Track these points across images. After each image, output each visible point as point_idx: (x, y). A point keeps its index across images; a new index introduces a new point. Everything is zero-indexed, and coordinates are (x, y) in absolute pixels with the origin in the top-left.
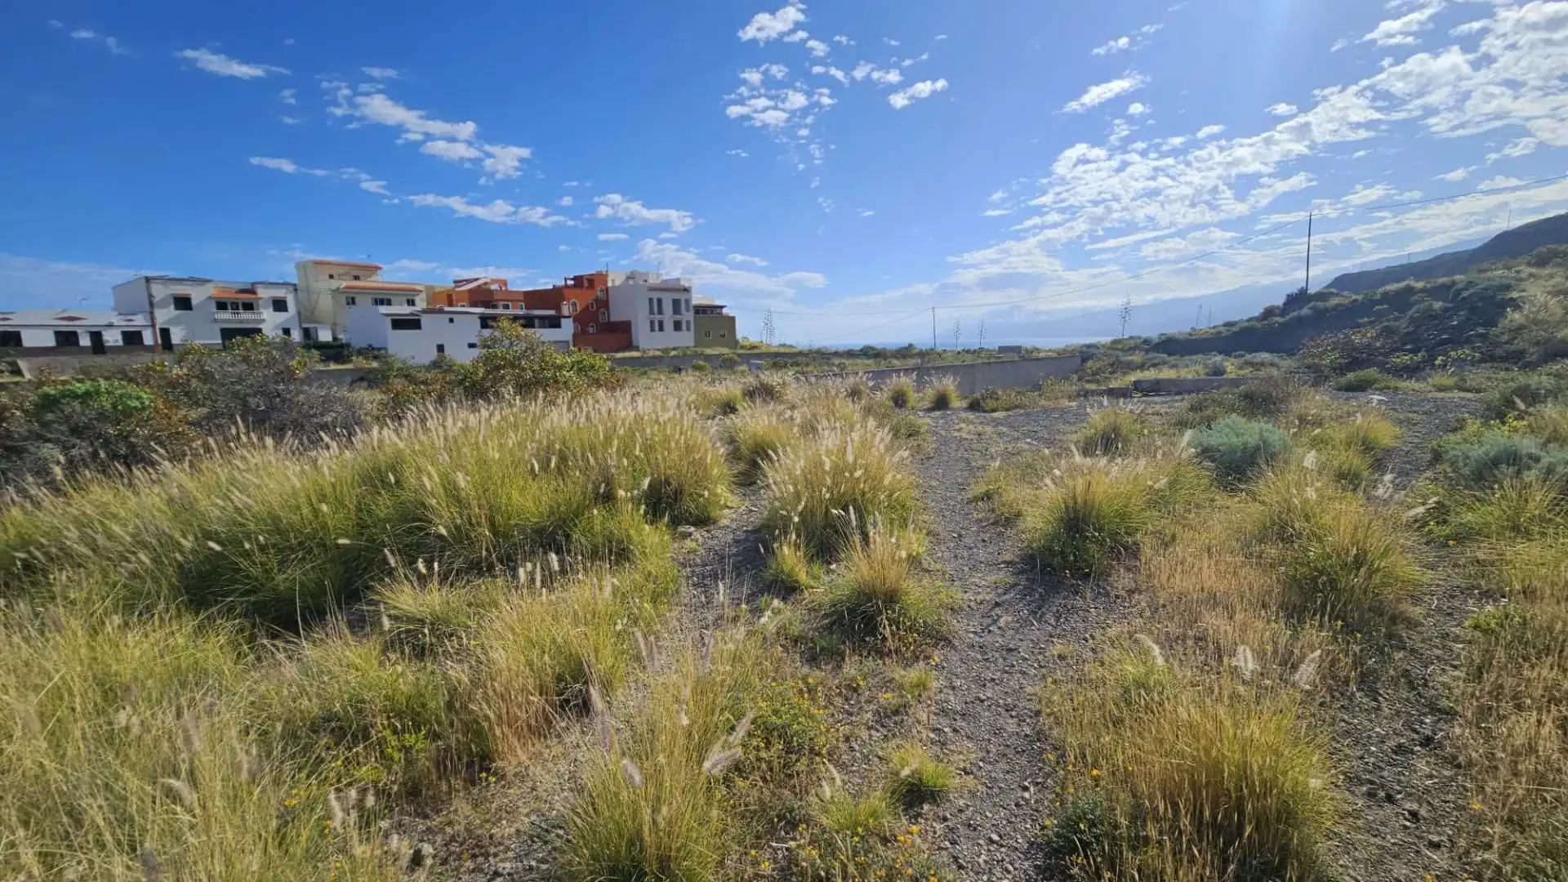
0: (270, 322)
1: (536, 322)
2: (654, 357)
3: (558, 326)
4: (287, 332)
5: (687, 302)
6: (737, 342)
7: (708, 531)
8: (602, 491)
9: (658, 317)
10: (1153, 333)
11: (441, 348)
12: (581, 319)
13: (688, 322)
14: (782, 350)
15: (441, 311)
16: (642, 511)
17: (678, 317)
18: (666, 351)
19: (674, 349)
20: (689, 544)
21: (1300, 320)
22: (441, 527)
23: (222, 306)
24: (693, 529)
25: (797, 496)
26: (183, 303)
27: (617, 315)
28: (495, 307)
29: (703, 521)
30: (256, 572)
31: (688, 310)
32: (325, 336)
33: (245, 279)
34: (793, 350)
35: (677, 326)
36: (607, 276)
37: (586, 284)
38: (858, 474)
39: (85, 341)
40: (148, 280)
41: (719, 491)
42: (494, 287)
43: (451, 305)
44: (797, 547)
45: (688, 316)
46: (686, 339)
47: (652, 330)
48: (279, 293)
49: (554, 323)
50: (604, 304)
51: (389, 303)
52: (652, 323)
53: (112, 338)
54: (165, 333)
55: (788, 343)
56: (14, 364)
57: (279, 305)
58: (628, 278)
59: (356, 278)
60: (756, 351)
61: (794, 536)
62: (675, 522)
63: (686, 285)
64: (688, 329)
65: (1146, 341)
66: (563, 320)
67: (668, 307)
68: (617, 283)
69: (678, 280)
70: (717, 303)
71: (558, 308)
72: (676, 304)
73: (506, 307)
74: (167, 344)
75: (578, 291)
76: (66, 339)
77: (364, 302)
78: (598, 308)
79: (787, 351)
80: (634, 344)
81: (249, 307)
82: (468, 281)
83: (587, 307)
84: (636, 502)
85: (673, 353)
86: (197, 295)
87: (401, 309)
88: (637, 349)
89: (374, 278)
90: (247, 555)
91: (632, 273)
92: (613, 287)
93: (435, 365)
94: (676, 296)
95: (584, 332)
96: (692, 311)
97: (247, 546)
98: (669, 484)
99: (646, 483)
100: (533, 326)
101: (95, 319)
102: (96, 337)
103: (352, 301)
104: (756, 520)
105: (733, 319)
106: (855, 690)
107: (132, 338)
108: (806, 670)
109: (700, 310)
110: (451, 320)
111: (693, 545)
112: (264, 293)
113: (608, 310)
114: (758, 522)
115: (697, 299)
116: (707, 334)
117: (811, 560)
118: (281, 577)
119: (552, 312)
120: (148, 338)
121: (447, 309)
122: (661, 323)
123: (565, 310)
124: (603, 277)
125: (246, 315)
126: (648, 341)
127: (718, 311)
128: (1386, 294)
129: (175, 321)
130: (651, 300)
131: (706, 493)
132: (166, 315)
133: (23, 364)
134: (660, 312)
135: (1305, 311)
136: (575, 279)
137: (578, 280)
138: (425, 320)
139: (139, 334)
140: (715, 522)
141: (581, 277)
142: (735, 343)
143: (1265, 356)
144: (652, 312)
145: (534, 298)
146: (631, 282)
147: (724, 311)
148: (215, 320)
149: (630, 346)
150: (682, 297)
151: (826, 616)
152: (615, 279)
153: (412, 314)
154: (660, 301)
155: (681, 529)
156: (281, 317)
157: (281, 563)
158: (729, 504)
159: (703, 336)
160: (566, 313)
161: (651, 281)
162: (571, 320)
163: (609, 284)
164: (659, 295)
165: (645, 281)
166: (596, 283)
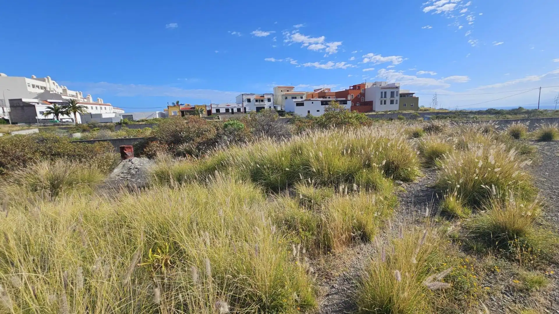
0: (267, 105)
2: (381, 114)
3: (346, 104)
4: (270, 107)
5: (397, 92)
6: (419, 108)
7: (409, 184)
8: (366, 163)
9: (384, 99)
11: (309, 112)
12: (354, 101)
13: (397, 101)
14: (441, 111)
15: (310, 100)
16: (382, 173)
17: (392, 99)
18: (386, 112)
19: (389, 111)
20: (400, 188)
22: (314, 169)
23: (257, 101)
24: (402, 182)
25: (458, 176)
26: (249, 100)
27: (367, 99)
28: (326, 98)
29: (406, 180)
30: (266, 174)
31: (397, 96)
32: (279, 109)
33: (262, 93)
34: (447, 111)
35: (392, 102)
36: (365, 84)
37: (357, 88)
38: (496, 170)
39: (230, 111)
40: (242, 95)
41: (416, 169)
42: (326, 91)
43: (313, 98)
44: (457, 198)
45: (397, 98)
46: (395, 107)
47: (381, 104)
48: (269, 97)
49: (345, 102)
50: (363, 95)
51: (296, 98)
52: (381, 101)
53: (235, 110)
54: (245, 108)
55: (444, 108)
56: (218, 117)
57: (269, 100)
58: (373, 85)
59: (288, 91)
60: (427, 112)
61: (456, 194)
62: (395, 179)
63: (397, 85)
64: (397, 103)
66: (348, 102)
67: (389, 95)
68: (369, 87)
69: (394, 84)
70: (411, 92)
71: (347, 97)
72: (392, 94)
73: (329, 98)
74: (245, 112)
75: (354, 91)
76: (227, 110)
77: (289, 98)
78: (361, 97)
79: (443, 111)
80: (373, 109)
81: (262, 101)
82: (318, 90)
83: (357, 96)
84: (380, 169)
85: (389, 113)
86: (252, 98)
87: (299, 100)
88: (374, 111)
89: (292, 91)
90: (265, 169)
91: (375, 82)
92: (367, 88)
93: (308, 117)
94: (392, 90)
95: (355, 105)
96: (399, 96)
97: (265, 167)
98: (393, 164)
99: (384, 162)
101: (232, 106)
102: (232, 110)
103: (286, 98)
104: (431, 183)
105: (418, 98)
106: (493, 272)
107: (239, 110)
108: (463, 254)
109: (402, 95)
110: (313, 103)
111: (403, 189)
112: (266, 97)
113: (364, 97)
114: (433, 184)
115: (401, 91)
116: (405, 105)
117: (464, 206)
118: (271, 177)
119: (344, 99)
120: (242, 111)
121: (312, 99)
122: (385, 101)
123: (349, 98)
124: (364, 85)
125: (262, 103)
126: (379, 108)
127: (411, 95)
129: (247, 105)
130: (382, 93)
131: (409, 169)
132: (246, 104)
133: (220, 117)
134: (385, 97)
136: (354, 86)
137: (354, 87)
138: (305, 103)
139: (240, 109)
140: (412, 181)
141: (356, 85)
142: (417, 108)
144: (382, 97)
145: (339, 94)
146: (374, 86)
147: (414, 95)
148: (255, 105)
149: (372, 110)
150: (395, 90)
151: (472, 232)
152: (368, 85)
153: (302, 101)
154: (385, 93)
155: (397, 181)
156: (270, 103)
157: (272, 173)
158: (418, 175)
159: (403, 106)
160: (349, 99)
161: (383, 85)
162: (351, 101)
163: (366, 87)
164: (385, 90)
165: (380, 85)
166: (361, 87)
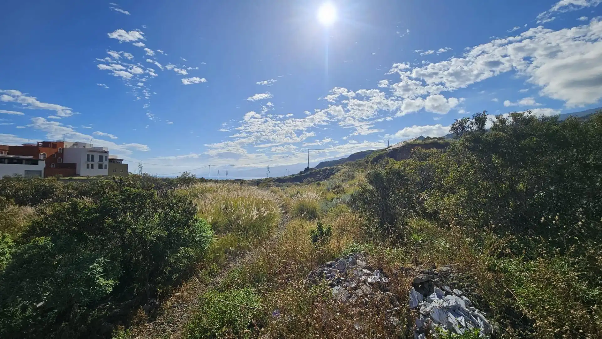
1: (24, 162)
3: (37, 164)
5: (106, 157)
6: (128, 174)
9: (91, 163)
10: (275, 177)
12: (49, 161)
13: (106, 165)
17: (101, 163)
21: (307, 175)
27: (68, 159)
31: (106, 160)
35: (100, 167)
36: (64, 143)
37: (51, 145)
45: (107, 163)
46: (104, 172)
47: (88, 167)
49: (35, 162)
50: (61, 154)
52: (88, 165)
58: (74, 145)
63: (106, 150)
64: (106, 168)
65: (274, 179)
66: (39, 161)
67: (97, 159)
68: (68, 147)
69: (102, 148)
70: (118, 158)
71: (36, 156)
72: (101, 158)
75: (44, 148)
78: (57, 157)
80: (78, 173)
83: (52, 156)
88: (79, 175)
91: (76, 142)
94: (101, 154)
95: (49, 166)
96: (108, 160)
100: (22, 163)
105: (127, 165)
109: (112, 161)
113: (62, 158)
115: (109, 157)
116: (115, 171)
119: (31, 157)
122: (92, 165)
124: (61, 143)
126: (86, 172)
127: (120, 161)
128: (323, 170)
130: (88, 156)
134: (93, 160)
135: (308, 173)
136: (44, 143)
137: (46, 144)
141: (47, 142)
143: (298, 183)
144: (88, 160)
146: (75, 147)
147: (123, 162)
149: (75, 174)
150: (104, 155)
152: (67, 146)
154: (93, 156)
159: (112, 170)
160: (42, 158)
161: (87, 147)
162: (45, 161)
163: (65, 147)
164: (93, 153)
165: (84, 147)
166: (57, 146)
